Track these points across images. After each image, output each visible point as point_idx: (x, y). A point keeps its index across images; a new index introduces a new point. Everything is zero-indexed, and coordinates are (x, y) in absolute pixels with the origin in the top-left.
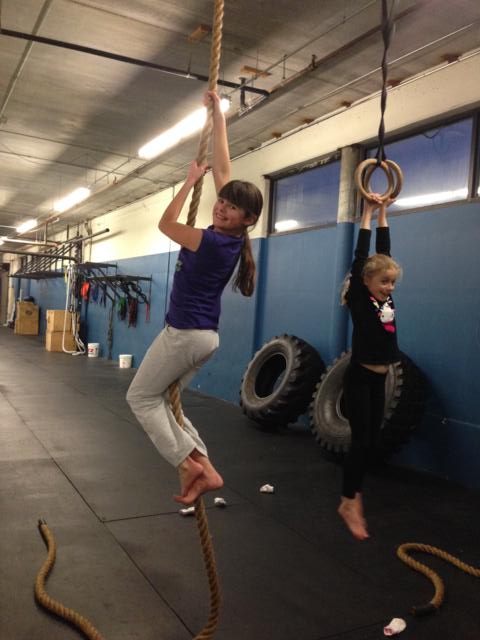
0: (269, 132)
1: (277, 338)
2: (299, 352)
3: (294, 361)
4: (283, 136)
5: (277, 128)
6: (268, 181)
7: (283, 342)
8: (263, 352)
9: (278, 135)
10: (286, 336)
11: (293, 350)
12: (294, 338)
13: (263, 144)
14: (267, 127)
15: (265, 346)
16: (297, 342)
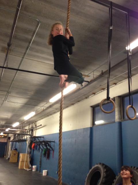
0: (91, 93)
1: (97, 164)
2: (105, 170)
3: (103, 174)
4: (96, 94)
6: (92, 108)
8: (92, 170)
9: (94, 94)
10: (100, 164)
11: (103, 169)
12: (103, 164)
13: (90, 97)
14: (91, 91)
15: (93, 168)
16: (104, 166)
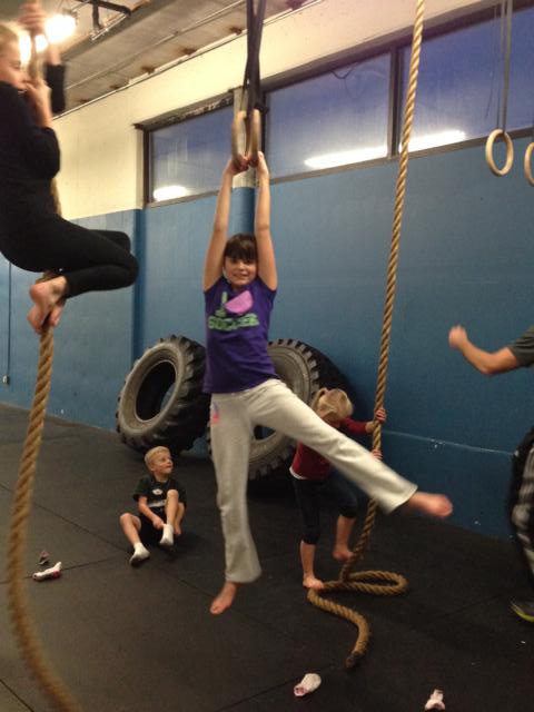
1: (162, 341)
3: (185, 370)
4: (156, 70)
5: (148, 60)
6: (141, 133)
7: (170, 345)
10: (173, 338)
11: (184, 354)
12: (184, 340)
13: (131, 82)
15: (147, 353)
16: (188, 345)
